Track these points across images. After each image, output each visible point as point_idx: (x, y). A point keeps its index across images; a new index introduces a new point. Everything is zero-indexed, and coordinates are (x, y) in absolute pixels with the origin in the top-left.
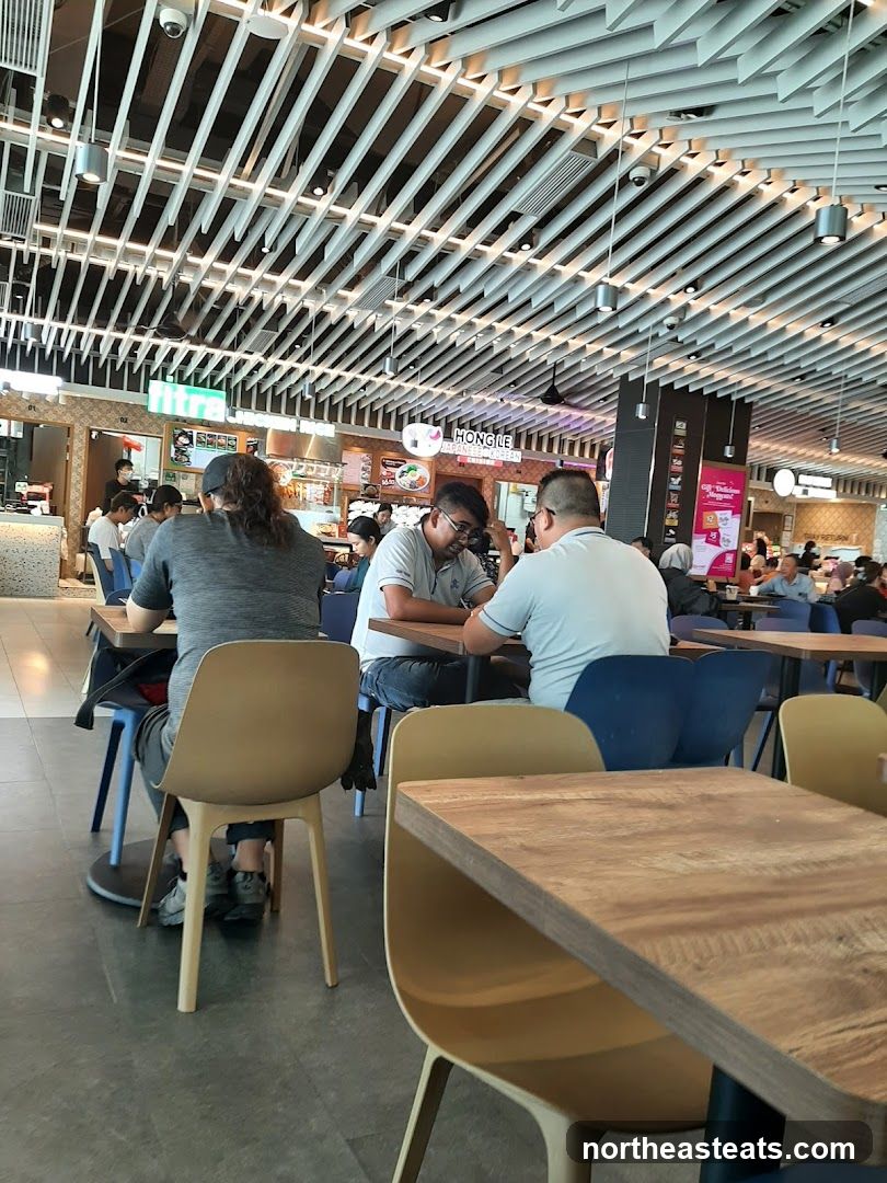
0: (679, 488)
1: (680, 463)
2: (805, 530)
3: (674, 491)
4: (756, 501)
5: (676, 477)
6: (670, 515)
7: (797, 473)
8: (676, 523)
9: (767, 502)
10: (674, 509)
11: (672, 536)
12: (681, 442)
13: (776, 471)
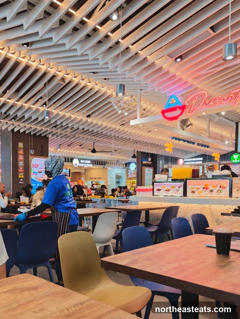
0: (23, 165)
1: (22, 156)
2: (90, 177)
3: (21, 166)
4: (72, 169)
5: (21, 161)
6: (20, 174)
7: (79, 160)
8: (23, 177)
9: (75, 169)
10: (21, 172)
11: (22, 181)
12: (21, 150)
13: (73, 159)
